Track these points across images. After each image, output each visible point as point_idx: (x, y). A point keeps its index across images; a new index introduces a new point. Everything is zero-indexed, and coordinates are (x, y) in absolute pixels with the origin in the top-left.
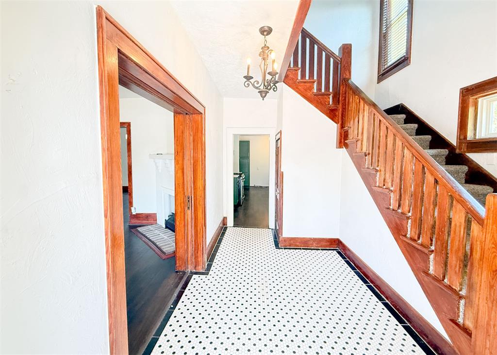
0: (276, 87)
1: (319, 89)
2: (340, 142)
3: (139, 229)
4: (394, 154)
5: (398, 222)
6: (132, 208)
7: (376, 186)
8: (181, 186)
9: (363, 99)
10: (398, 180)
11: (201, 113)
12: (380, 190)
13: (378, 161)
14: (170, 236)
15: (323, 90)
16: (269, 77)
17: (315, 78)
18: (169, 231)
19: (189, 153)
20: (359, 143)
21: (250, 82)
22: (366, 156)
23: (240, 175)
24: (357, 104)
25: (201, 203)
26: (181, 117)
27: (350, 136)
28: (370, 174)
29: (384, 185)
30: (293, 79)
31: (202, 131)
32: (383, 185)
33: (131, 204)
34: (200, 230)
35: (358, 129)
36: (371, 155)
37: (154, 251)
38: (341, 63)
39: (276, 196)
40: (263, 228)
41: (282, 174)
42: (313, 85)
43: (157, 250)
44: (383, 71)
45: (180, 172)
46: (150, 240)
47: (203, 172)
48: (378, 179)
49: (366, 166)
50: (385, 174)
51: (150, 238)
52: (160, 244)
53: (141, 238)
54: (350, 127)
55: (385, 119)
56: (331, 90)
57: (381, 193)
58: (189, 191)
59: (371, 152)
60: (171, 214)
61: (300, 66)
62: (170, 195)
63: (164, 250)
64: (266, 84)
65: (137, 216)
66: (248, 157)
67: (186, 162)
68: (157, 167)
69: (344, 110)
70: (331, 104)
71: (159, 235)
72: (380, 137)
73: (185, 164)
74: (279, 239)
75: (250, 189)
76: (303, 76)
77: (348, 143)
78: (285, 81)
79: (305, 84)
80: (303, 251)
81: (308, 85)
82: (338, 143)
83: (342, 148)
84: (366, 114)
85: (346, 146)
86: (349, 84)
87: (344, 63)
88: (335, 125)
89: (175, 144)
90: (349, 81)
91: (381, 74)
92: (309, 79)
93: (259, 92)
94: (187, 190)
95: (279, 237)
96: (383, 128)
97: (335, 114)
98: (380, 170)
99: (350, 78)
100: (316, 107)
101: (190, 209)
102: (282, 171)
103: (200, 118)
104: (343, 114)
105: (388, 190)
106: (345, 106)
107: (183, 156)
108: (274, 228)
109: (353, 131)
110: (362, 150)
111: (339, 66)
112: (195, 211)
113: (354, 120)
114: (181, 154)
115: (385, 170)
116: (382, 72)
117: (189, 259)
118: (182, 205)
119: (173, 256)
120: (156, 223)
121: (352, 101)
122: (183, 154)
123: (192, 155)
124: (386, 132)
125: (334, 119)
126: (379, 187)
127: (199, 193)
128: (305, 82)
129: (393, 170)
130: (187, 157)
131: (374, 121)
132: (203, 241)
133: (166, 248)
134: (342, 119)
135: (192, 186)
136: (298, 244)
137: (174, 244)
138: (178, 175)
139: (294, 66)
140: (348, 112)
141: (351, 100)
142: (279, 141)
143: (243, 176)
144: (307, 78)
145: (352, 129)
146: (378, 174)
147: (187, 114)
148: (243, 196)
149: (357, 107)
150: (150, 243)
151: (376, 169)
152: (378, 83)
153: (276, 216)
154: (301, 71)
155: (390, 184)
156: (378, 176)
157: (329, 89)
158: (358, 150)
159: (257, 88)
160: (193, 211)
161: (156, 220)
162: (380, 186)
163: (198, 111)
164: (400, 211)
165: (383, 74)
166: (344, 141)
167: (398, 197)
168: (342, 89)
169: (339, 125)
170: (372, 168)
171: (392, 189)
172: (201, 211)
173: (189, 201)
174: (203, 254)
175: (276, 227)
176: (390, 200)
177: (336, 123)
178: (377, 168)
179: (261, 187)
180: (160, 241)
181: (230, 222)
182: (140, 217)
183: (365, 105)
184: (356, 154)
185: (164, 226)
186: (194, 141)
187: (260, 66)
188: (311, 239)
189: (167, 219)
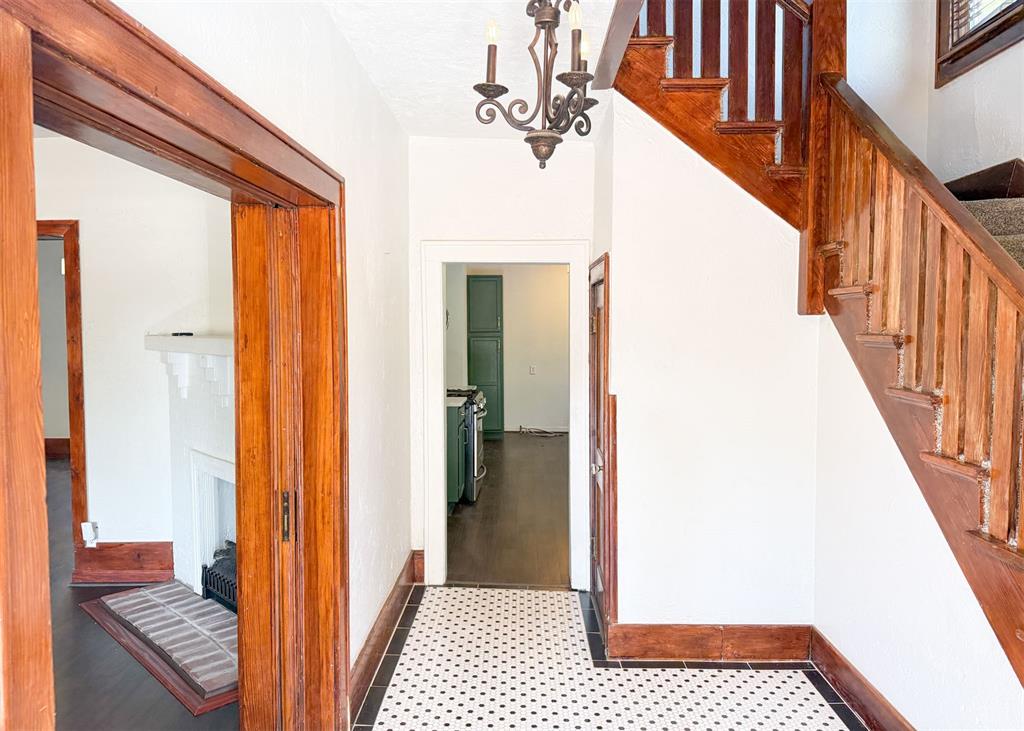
0: (586, 118)
1: (738, 110)
2: (812, 294)
3: (112, 602)
4: (994, 347)
5: (1010, 582)
6: (83, 525)
7: (931, 454)
8: (258, 458)
9: (887, 151)
10: (1007, 438)
11: (330, 204)
12: (947, 467)
13: (941, 366)
14: (220, 628)
15: (751, 116)
16: (560, 90)
17: (724, 72)
18: (218, 606)
19: (285, 345)
20: (876, 299)
21: (499, 105)
22: (899, 346)
23: (470, 396)
24: (865, 165)
25: (332, 514)
26: (256, 215)
27: (847, 275)
28: (912, 409)
29: (961, 451)
30: (647, 76)
31: (333, 266)
32: (955, 450)
33: (80, 510)
34: (327, 611)
35: (871, 253)
36: (914, 345)
37: (164, 683)
38: (810, 23)
39: (594, 478)
40: (551, 589)
41: (613, 401)
42: (718, 97)
43: (172, 678)
44: (954, 45)
45: (255, 406)
46: (149, 643)
47: (338, 407)
48: (940, 428)
49: (901, 383)
50: (963, 414)
51: (151, 635)
52: (186, 657)
53: (115, 637)
54: (846, 244)
55: (959, 225)
56: (778, 115)
57: (954, 478)
58: (287, 476)
59: (914, 334)
60: (225, 546)
61: (670, 31)
62: (219, 479)
63: (199, 681)
64: (552, 111)
65: (105, 553)
66: (498, 334)
67: (277, 371)
68: (173, 380)
69: (823, 182)
70: (778, 161)
71: (181, 622)
72: (944, 285)
73: (273, 380)
74: (605, 630)
75: (506, 441)
76: (683, 64)
77: (840, 298)
78: (620, 85)
79: (692, 94)
80: (689, 672)
81: (701, 96)
82: (805, 298)
83: (820, 313)
84: (897, 201)
85: (834, 307)
86: (839, 98)
87: (822, 24)
88: (795, 234)
89: (236, 308)
90: (840, 86)
91: (948, 55)
92: (703, 76)
93: (528, 140)
94: (281, 469)
95: (606, 624)
96: (955, 257)
97: (792, 196)
98: (947, 397)
99: (843, 75)
100: (729, 172)
101: (292, 536)
102: (612, 392)
103: (324, 220)
104: (820, 195)
105: (972, 471)
106: (828, 168)
107: (267, 353)
108: (587, 587)
109: (856, 256)
110: (885, 325)
111: (805, 31)
112: (307, 545)
113: (857, 219)
114: (259, 346)
115: (963, 400)
116: (950, 51)
117: (289, 714)
118: (264, 524)
119: (232, 701)
120: (171, 579)
121: (851, 154)
122: (267, 345)
123: (298, 348)
124: (963, 269)
125: (792, 214)
126: (944, 456)
127: (325, 479)
128: (689, 88)
129: (989, 399)
130: (279, 357)
131: (924, 228)
132: (336, 651)
133: (207, 672)
134: (818, 215)
135: (300, 455)
136: (670, 647)
137: (235, 656)
138: (248, 418)
139: (649, 31)
140: (837, 189)
141: (846, 150)
142: (601, 288)
143: (481, 401)
144: (697, 72)
145: (851, 248)
146: (941, 410)
147: (277, 206)
148: (481, 468)
149: (865, 180)
150: (148, 655)
151: (932, 395)
152: (938, 86)
153: (595, 547)
154: (677, 50)
155: (980, 448)
156: (940, 419)
157: (773, 112)
158: (873, 324)
159: (520, 126)
160: (302, 545)
161: (171, 568)
162: (949, 452)
163: (318, 197)
164: (1013, 543)
165: (955, 58)
166: (825, 292)
167: (1007, 497)
168: (817, 112)
169: (808, 233)
170: (919, 389)
171: (986, 465)
172: (329, 544)
173: (286, 510)
174: (336, 697)
175: (594, 583)
176: (982, 503)
177: (797, 226)
178: (937, 392)
179: (543, 434)
180: (188, 646)
181: (435, 569)
182: (112, 558)
183: (894, 170)
184: (867, 338)
185: (199, 589)
186: (304, 299)
187: (531, 48)
188: (715, 629)
189: (210, 562)
